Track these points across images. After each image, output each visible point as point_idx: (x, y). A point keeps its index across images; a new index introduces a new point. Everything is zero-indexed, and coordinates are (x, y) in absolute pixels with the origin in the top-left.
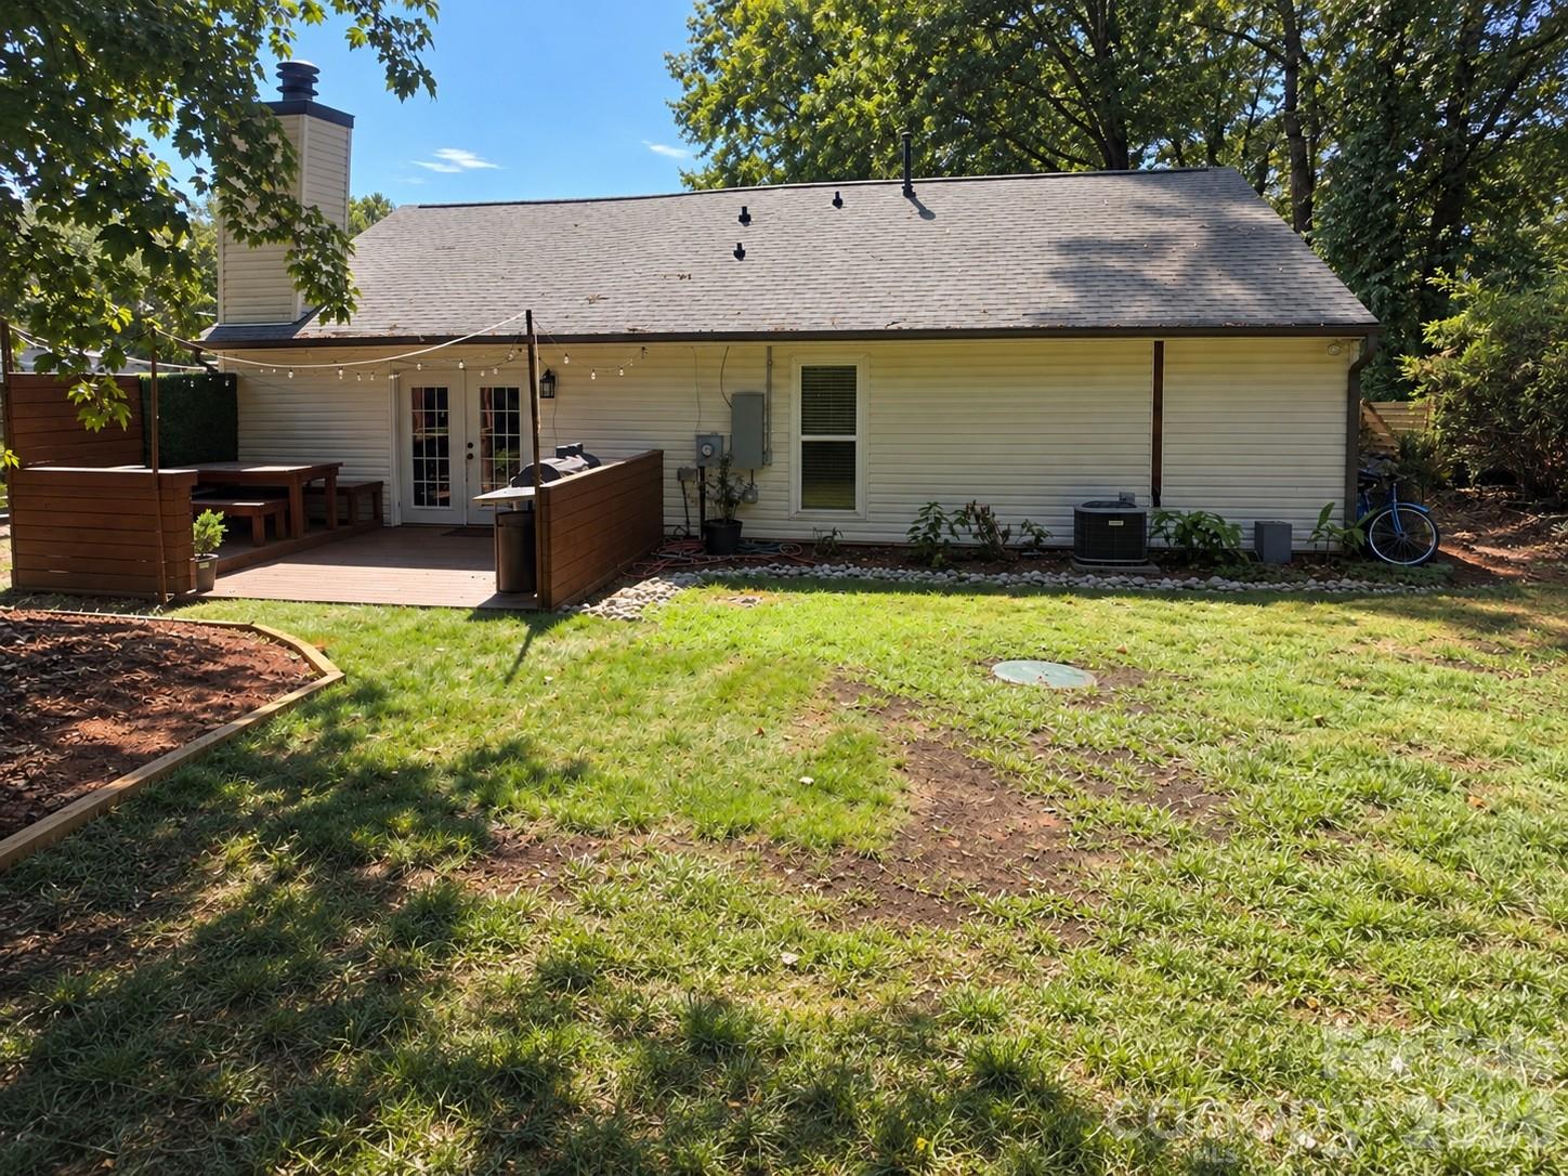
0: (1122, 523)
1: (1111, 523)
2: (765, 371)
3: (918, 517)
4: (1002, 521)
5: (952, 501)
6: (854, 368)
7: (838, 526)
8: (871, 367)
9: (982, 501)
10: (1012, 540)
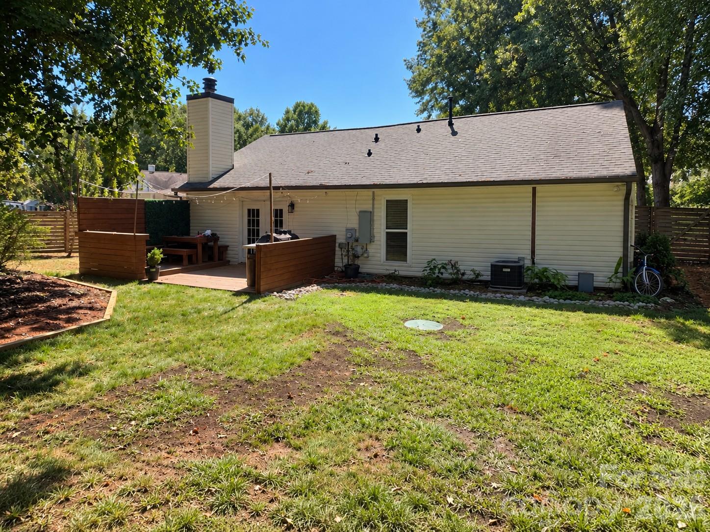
0: (509, 270)
1: (505, 270)
2: (371, 202)
3: (426, 265)
4: (462, 268)
5: (442, 259)
6: (407, 200)
7: (397, 268)
8: (413, 200)
9: (454, 259)
10: (465, 277)
